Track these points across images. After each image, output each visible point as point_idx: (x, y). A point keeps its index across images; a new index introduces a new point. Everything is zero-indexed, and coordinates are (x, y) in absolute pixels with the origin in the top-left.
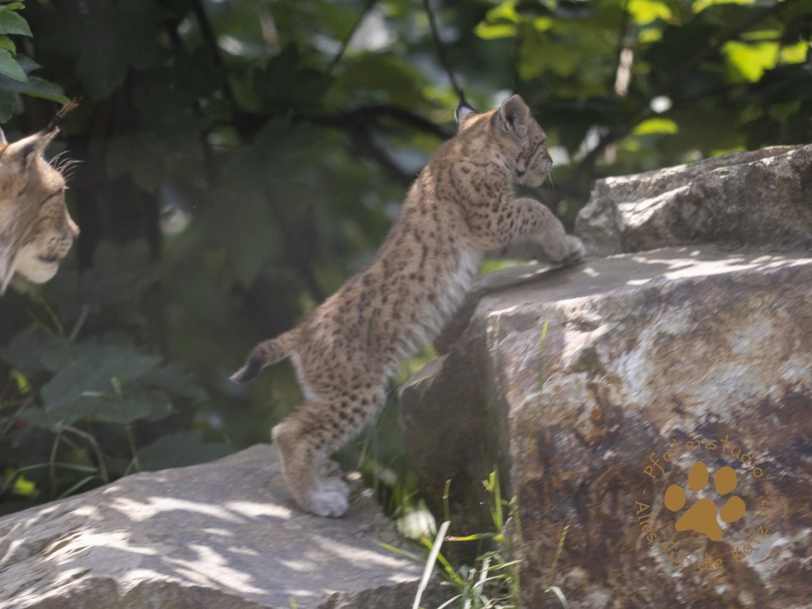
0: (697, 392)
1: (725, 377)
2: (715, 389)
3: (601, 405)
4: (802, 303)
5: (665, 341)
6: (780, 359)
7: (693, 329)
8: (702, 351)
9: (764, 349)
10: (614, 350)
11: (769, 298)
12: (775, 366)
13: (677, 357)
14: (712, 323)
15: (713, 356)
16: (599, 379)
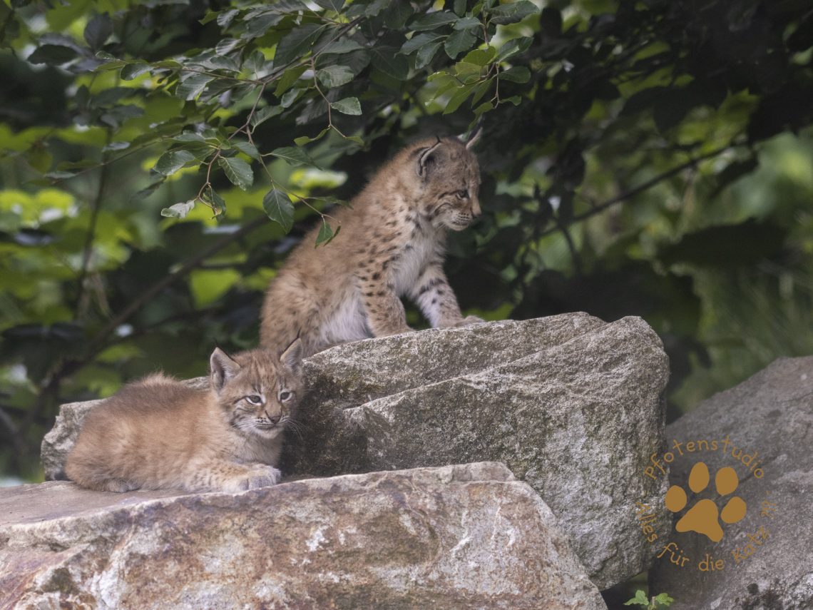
1: (200, 594)
2: (190, 606)
4: (272, 525)
5: (137, 562)
6: (253, 578)
7: (164, 550)
8: (174, 570)
9: (237, 568)
10: (86, 571)
11: (239, 519)
12: (248, 585)
13: (150, 576)
14: (183, 544)
15: (186, 575)
16: (72, 598)
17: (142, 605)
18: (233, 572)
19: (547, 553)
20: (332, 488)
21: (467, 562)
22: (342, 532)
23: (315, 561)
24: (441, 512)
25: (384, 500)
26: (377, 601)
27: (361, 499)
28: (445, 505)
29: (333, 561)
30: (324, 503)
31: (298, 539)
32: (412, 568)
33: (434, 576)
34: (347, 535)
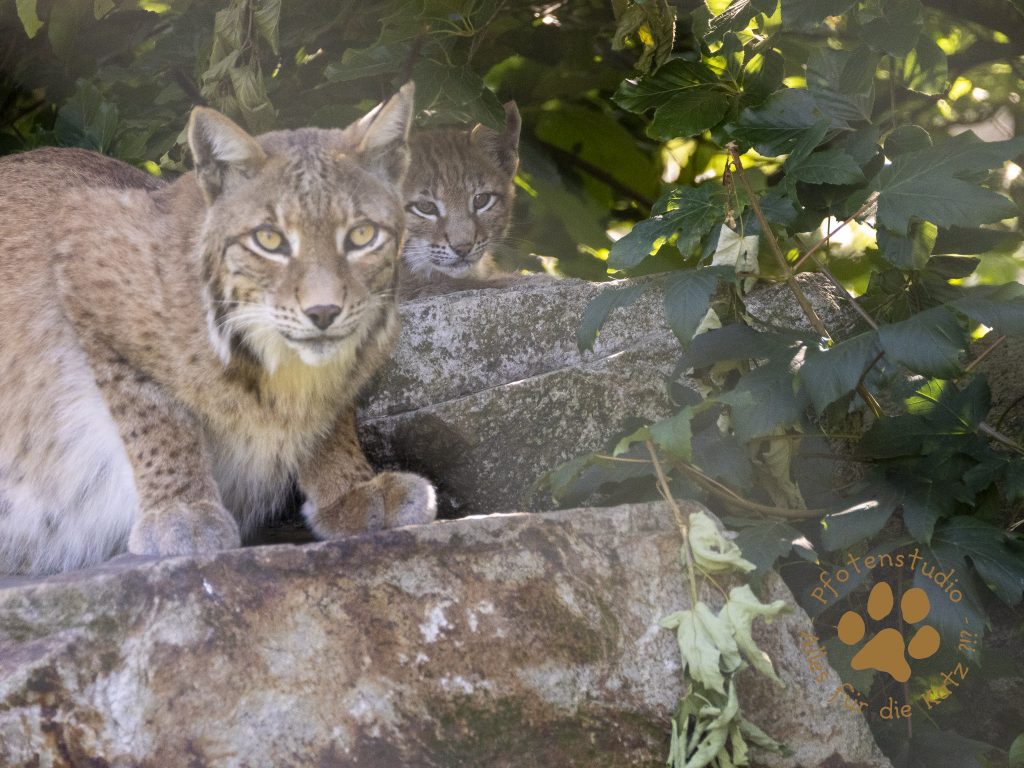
0: (224, 737)
1: (264, 713)
2: (250, 731)
3: (67, 757)
4: (367, 598)
5: (165, 657)
6: (344, 685)
7: (206, 639)
8: (224, 673)
9: (317, 669)
10: (83, 671)
11: (316, 589)
12: (336, 696)
13: (188, 681)
14: (236, 630)
15: (242, 680)
16: (63, 716)
17: (177, 728)
18: (312, 675)
19: (781, 648)
20: (451, 540)
21: (661, 661)
22: (473, 612)
23: (435, 660)
24: (619, 581)
25: (529, 562)
26: (532, 724)
27: (497, 558)
28: (623, 569)
29: (462, 657)
30: (443, 564)
31: (408, 622)
32: (579, 670)
33: (614, 684)
34: (481, 617)
